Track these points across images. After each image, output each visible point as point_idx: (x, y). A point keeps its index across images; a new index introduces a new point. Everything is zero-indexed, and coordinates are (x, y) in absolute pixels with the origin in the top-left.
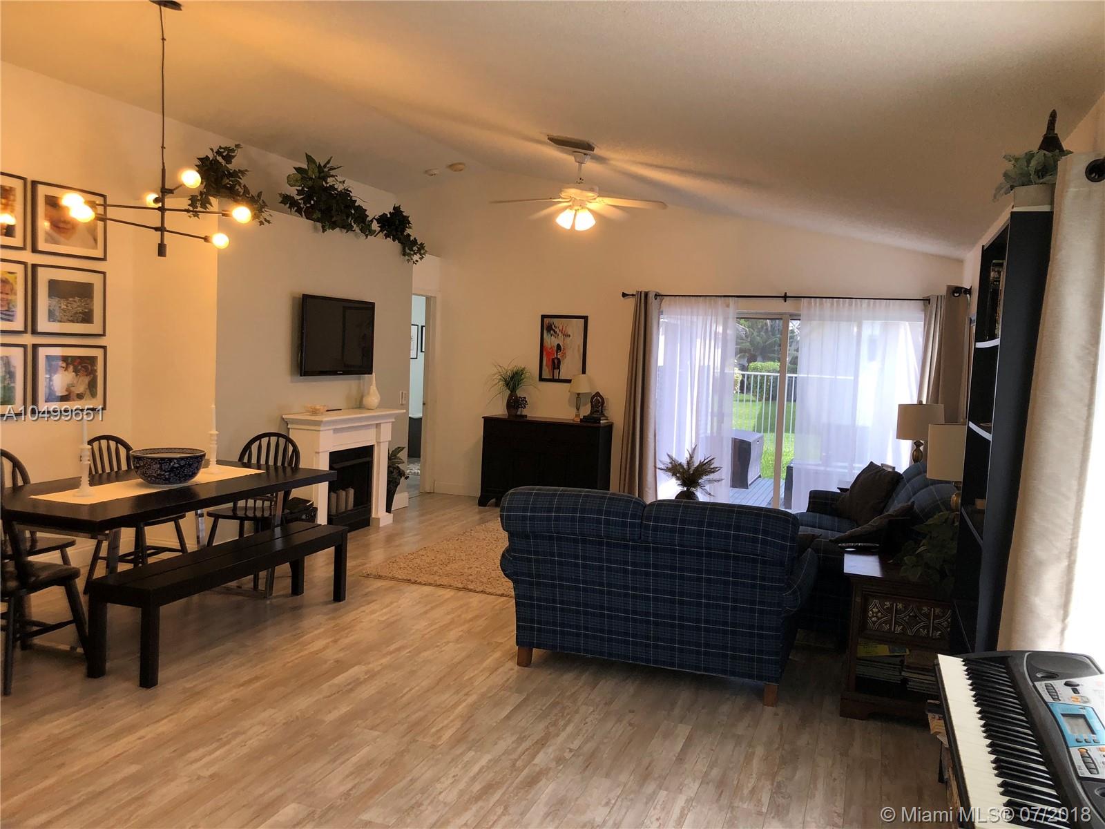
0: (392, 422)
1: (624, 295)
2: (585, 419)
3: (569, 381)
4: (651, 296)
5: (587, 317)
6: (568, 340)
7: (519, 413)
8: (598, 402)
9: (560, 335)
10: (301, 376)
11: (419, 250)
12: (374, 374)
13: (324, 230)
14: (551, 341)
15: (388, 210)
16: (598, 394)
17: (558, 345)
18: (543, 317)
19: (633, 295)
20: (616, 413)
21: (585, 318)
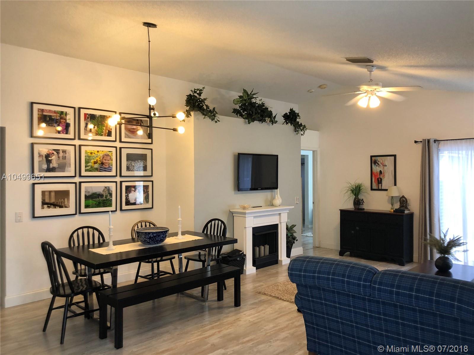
0: (288, 212)
1: (416, 142)
2: (396, 211)
3: (386, 190)
4: (432, 142)
5: (396, 155)
6: (385, 168)
7: (360, 207)
8: (403, 201)
9: (381, 165)
10: (238, 191)
11: (303, 128)
12: (278, 189)
13: (249, 123)
14: (376, 169)
15: (288, 111)
16: (403, 197)
17: (381, 171)
18: (371, 157)
19: (421, 142)
20: (414, 207)
21: (395, 156)
